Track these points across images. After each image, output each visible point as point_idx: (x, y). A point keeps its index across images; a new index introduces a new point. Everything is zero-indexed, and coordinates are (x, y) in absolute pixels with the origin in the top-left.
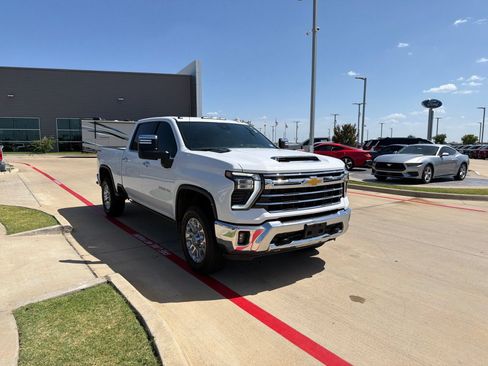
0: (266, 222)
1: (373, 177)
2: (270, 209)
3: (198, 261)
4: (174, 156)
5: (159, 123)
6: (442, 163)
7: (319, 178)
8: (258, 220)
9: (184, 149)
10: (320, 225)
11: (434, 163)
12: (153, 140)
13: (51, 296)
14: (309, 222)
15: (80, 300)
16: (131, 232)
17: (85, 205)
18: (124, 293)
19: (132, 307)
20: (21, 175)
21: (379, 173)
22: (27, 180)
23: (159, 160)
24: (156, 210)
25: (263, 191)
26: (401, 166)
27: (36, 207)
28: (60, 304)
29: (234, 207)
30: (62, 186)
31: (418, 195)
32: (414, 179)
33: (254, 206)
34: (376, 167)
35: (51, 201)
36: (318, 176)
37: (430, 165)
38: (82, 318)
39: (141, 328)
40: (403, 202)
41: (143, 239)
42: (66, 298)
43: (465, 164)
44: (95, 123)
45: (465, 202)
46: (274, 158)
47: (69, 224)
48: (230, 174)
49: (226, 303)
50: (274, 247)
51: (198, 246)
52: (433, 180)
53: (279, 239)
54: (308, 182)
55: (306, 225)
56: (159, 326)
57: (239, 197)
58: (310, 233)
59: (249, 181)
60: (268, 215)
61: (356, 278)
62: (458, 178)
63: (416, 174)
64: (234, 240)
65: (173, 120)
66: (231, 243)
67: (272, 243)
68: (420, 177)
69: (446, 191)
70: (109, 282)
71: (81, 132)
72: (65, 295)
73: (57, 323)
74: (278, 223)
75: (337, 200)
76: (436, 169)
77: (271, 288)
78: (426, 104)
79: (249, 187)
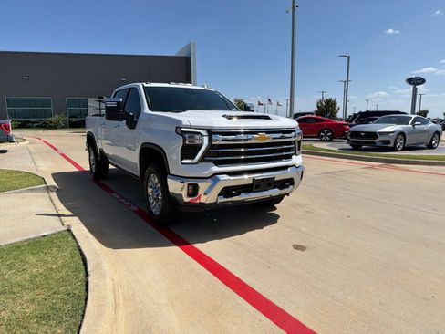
0: (214, 176)
1: (348, 146)
2: (218, 163)
3: (157, 213)
4: (138, 118)
5: (130, 89)
6: (414, 132)
7: (267, 135)
8: (206, 173)
9: (147, 110)
10: (268, 179)
11: (406, 132)
12: (118, 103)
13: (13, 241)
14: (258, 176)
15: (37, 245)
16: (109, 191)
17: (77, 170)
18: (78, 238)
19: (80, 250)
20: (30, 147)
21: (353, 142)
22: (33, 150)
23: (124, 121)
24: (128, 170)
25: (211, 146)
26: (374, 135)
27: (34, 171)
28: (19, 248)
29: (184, 161)
30: (63, 155)
31: (388, 162)
32: (386, 146)
33: (202, 160)
34: (351, 136)
35: (48, 167)
36: (267, 133)
37: (402, 134)
38: (32, 259)
39: (83, 267)
40: (372, 167)
41: (118, 197)
42: (26, 243)
43: (438, 134)
44: (100, 101)
45: (433, 167)
46: (224, 116)
47: (55, 184)
48: (179, 131)
49: (175, 250)
50: (222, 199)
51: (156, 199)
52: (405, 149)
53: (227, 192)
54: (256, 138)
55: (254, 179)
56: (99, 265)
57: (189, 151)
58: (258, 187)
59: (197, 136)
60: (216, 169)
61: (303, 229)
62: (430, 146)
63: (388, 142)
64: (184, 193)
65: (140, 85)
66: (181, 195)
67: (219, 195)
68: (391, 145)
69: (415, 157)
70: (69, 230)
71: (87, 110)
72: (27, 240)
73: (8, 263)
74: (226, 177)
75: (289, 157)
76: (407, 138)
77: (220, 238)
78: (410, 81)
79: (197, 142)
